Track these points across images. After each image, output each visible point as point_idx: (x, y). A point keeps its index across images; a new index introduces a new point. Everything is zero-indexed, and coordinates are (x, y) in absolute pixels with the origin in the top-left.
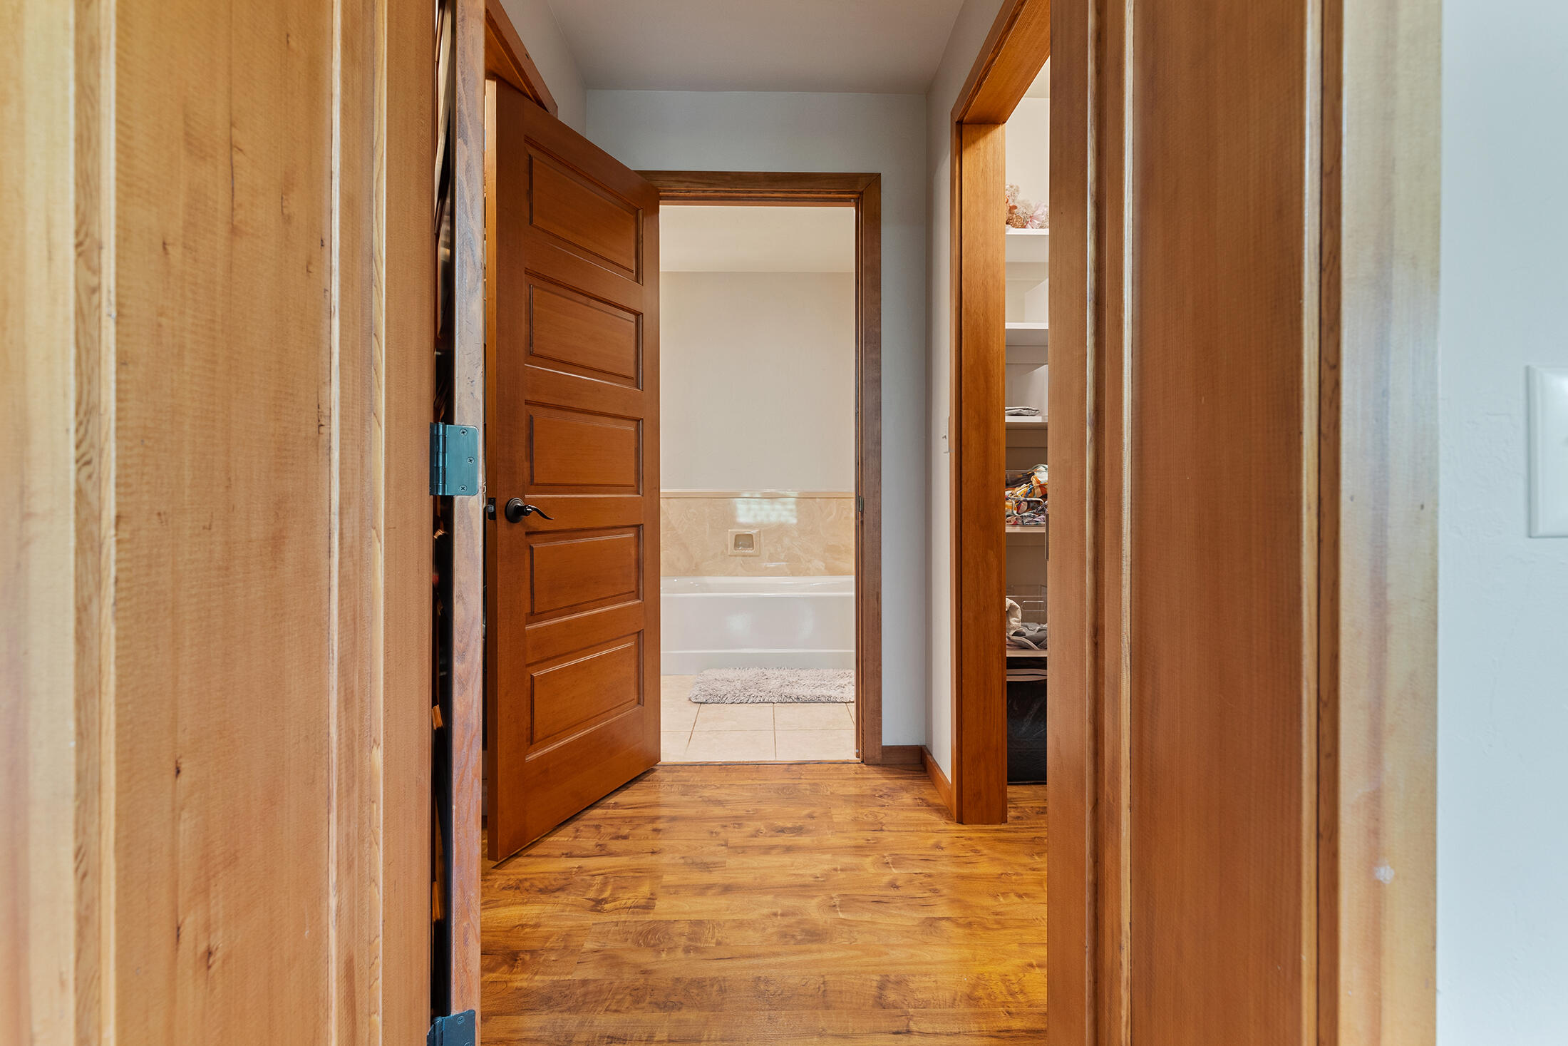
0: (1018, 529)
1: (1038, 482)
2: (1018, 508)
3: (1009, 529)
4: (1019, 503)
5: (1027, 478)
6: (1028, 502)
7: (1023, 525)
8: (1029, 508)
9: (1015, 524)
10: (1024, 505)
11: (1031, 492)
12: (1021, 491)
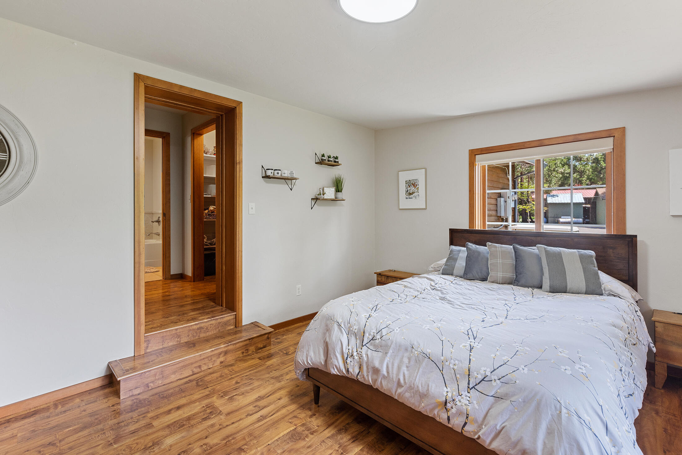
0: (206, 220)
1: (210, 210)
2: (206, 215)
3: (204, 220)
4: (206, 214)
5: (208, 209)
6: (208, 214)
7: (207, 219)
8: (208, 215)
9: (205, 219)
10: (207, 215)
11: (209, 212)
12: (207, 211)
